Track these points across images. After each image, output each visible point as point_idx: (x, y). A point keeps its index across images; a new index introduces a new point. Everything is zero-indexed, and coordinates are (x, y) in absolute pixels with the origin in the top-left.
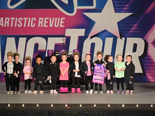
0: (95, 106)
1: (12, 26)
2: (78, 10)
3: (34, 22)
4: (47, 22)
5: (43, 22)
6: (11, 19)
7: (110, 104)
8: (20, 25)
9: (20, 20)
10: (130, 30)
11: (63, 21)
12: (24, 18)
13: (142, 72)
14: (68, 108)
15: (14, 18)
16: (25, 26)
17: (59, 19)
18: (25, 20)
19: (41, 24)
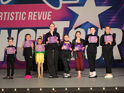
0: (79, 89)
1: (5, 19)
2: (63, 4)
3: (24, 16)
4: (36, 16)
5: (33, 16)
6: (4, 14)
7: (92, 88)
8: (12, 18)
9: (12, 14)
10: (109, 21)
11: (50, 15)
12: (16, 13)
13: (121, 59)
14: (55, 91)
15: (7, 13)
16: (16, 19)
17: (46, 12)
18: (16, 14)
19: (30, 17)
